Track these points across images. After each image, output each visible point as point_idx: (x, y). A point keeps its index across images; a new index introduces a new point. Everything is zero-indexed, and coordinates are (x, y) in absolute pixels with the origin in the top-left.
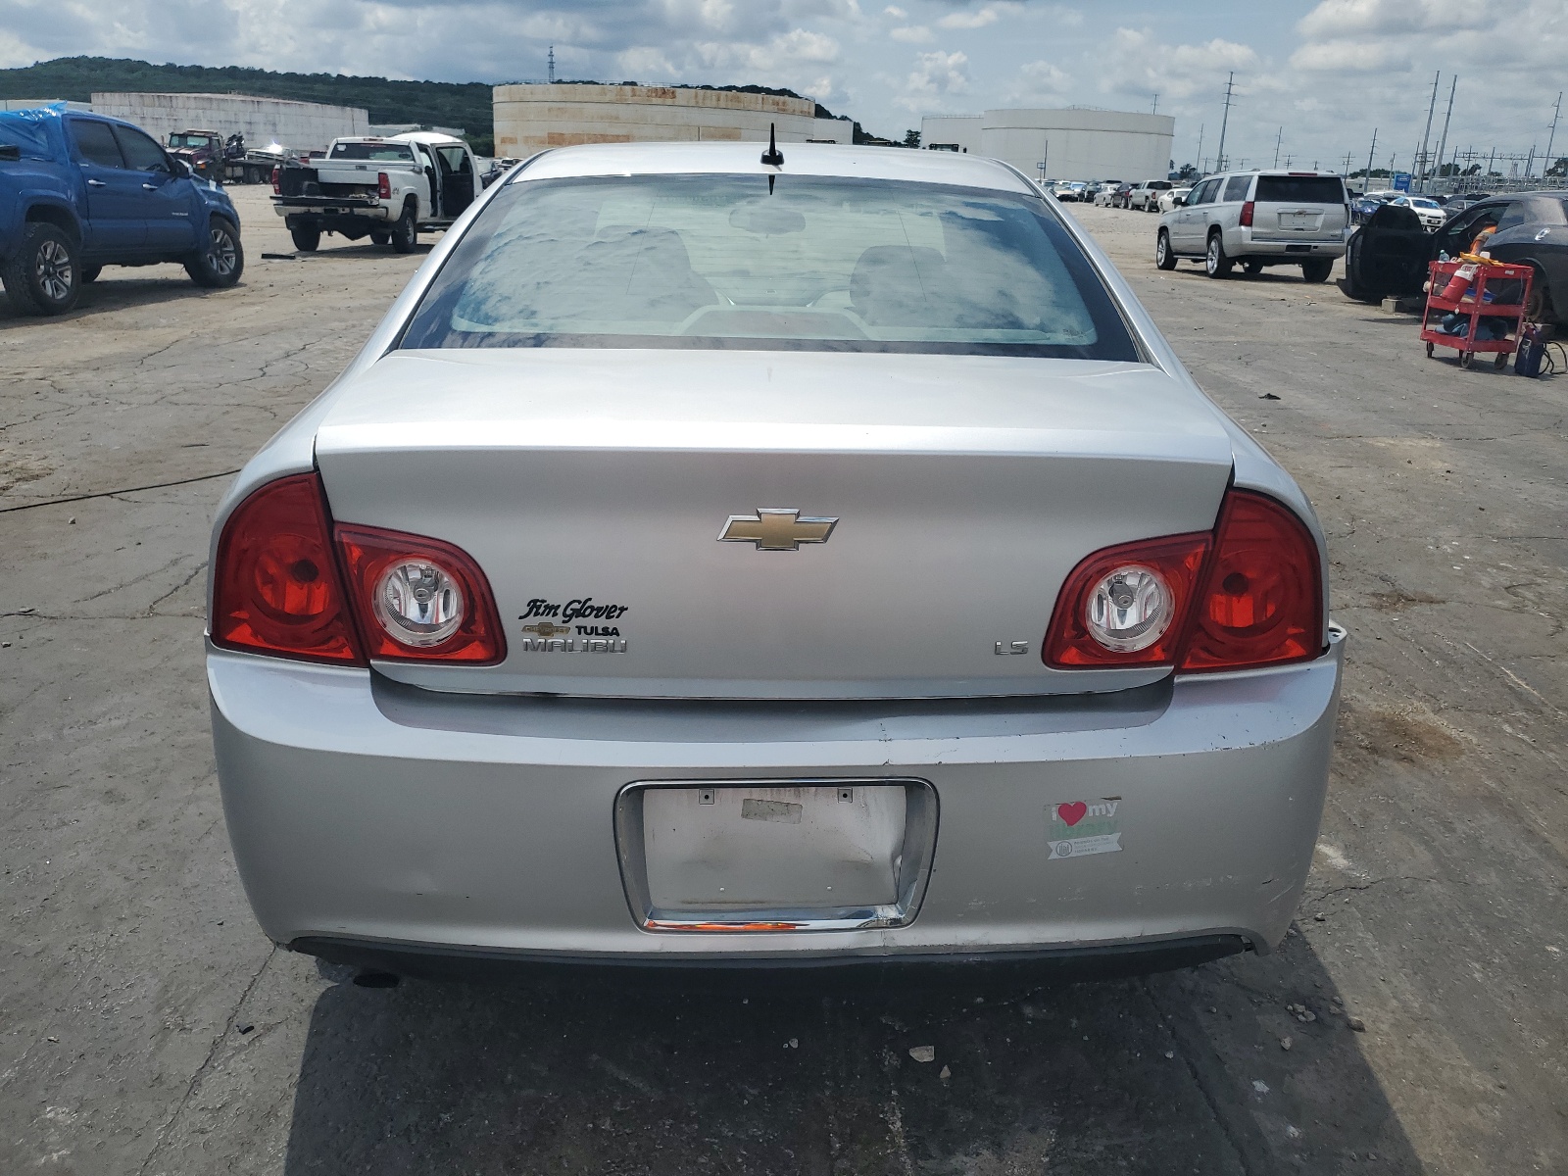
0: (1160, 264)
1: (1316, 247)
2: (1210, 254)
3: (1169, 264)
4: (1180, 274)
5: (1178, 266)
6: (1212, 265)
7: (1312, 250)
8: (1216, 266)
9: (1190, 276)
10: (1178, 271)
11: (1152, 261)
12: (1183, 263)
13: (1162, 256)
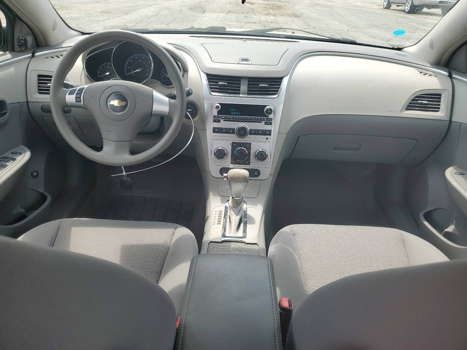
0: (385, 7)
1: (450, 2)
2: (407, 3)
3: (388, 7)
4: (393, 11)
5: (391, 8)
6: (407, 8)
7: (449, 3)
8: (409, 9)
9: (397, 12)
10: (391, 10)
11: (382, 6)
12: (394, 7)
13: (385, 4)
